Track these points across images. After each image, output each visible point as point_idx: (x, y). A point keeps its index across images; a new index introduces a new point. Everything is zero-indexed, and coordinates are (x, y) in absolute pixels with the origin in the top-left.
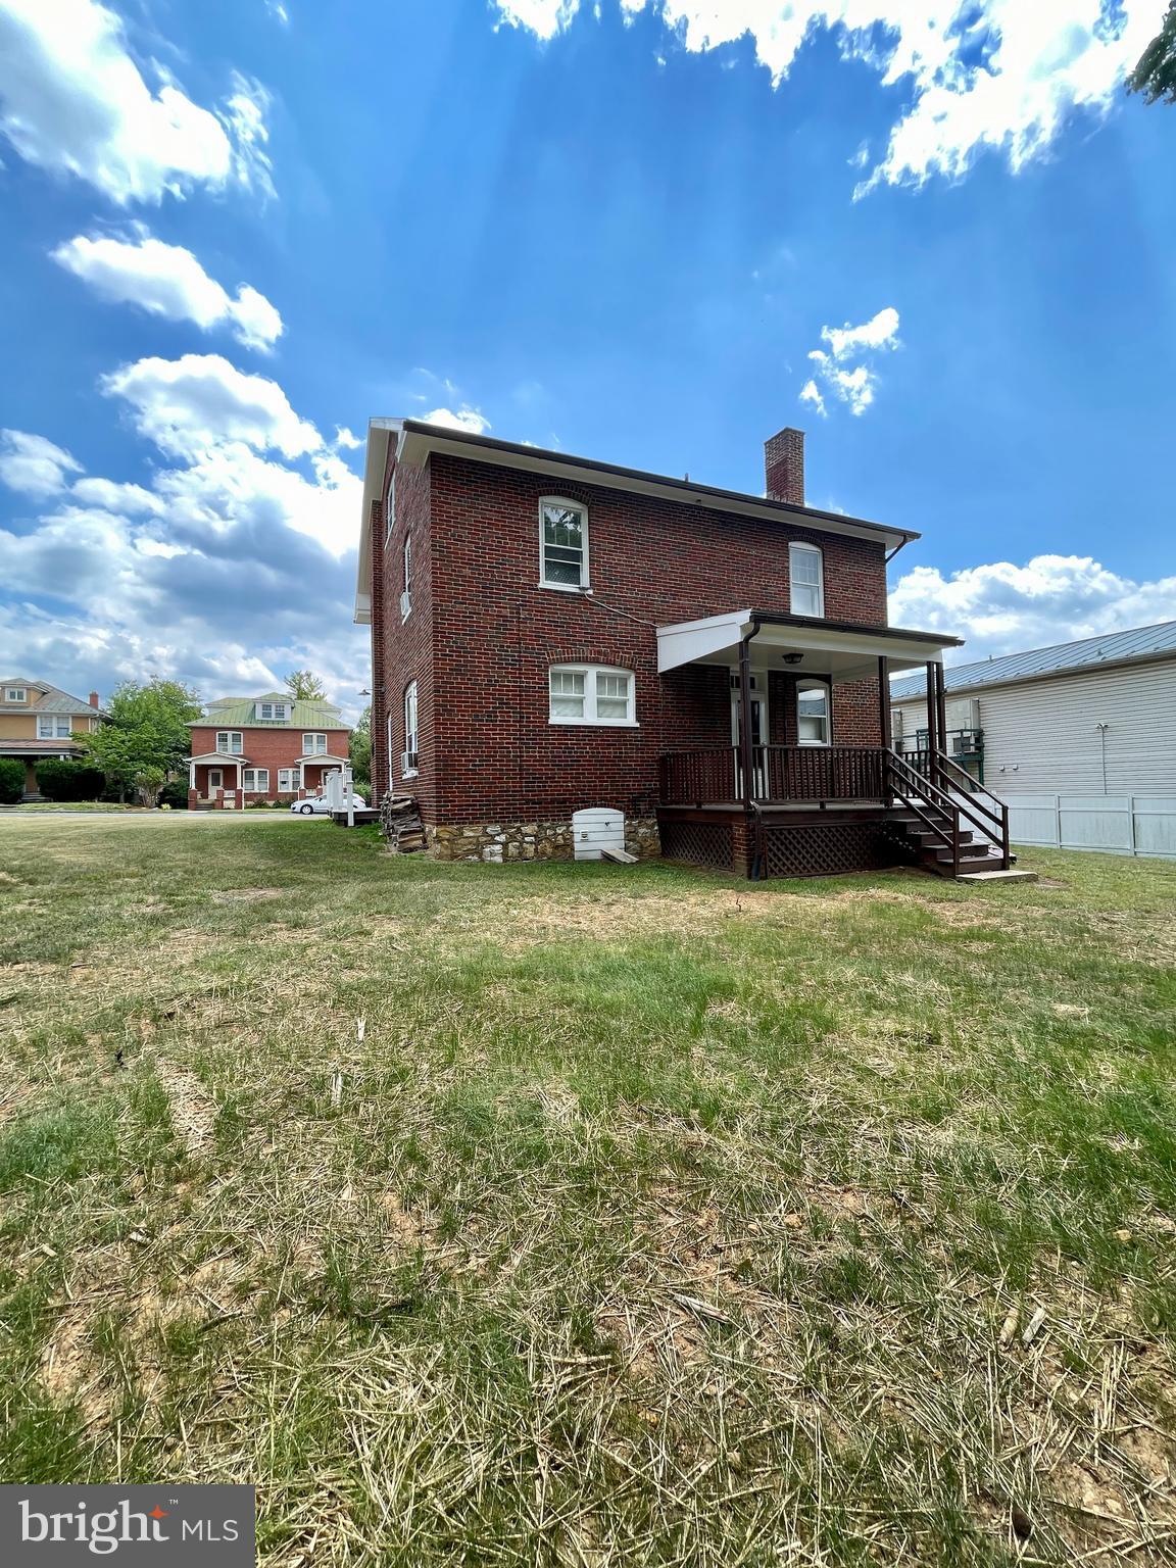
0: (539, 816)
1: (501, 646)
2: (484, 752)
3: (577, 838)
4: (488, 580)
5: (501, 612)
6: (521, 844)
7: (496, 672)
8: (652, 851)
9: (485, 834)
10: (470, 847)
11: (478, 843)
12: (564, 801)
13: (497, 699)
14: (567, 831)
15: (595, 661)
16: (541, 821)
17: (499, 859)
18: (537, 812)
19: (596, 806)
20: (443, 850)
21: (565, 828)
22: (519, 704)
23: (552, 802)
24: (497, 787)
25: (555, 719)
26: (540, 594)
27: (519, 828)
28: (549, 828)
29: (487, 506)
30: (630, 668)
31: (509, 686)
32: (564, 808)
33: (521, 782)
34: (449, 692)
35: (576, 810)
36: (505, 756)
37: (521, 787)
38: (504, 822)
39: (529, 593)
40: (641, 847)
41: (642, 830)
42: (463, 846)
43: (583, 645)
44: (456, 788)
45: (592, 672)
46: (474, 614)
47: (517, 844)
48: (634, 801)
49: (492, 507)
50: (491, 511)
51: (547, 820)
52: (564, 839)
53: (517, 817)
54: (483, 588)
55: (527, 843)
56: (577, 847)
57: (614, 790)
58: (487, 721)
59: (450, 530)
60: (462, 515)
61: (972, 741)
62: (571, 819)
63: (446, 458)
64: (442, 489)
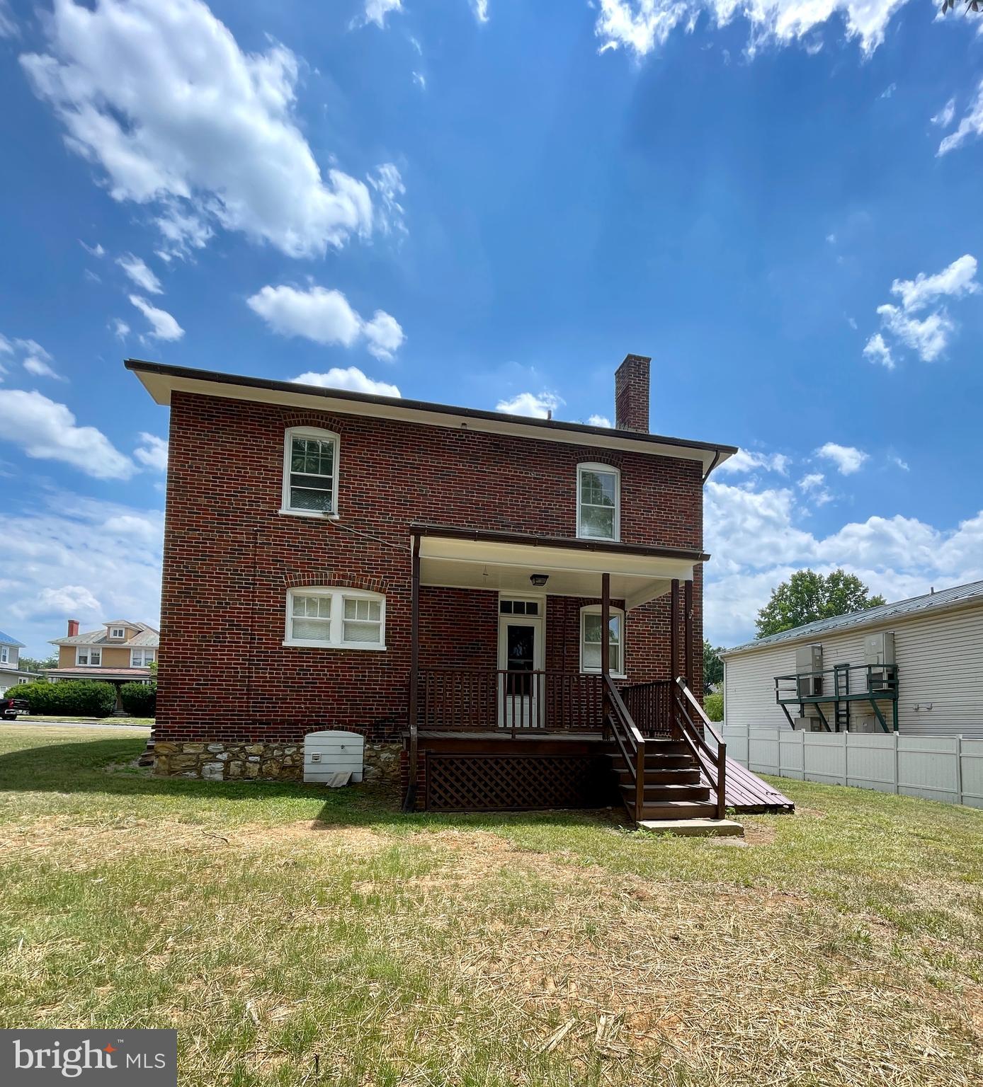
0: (266, 736)
1: (234, 570)
2: (210, 672)
3: (308, 759)
4: (225, 507)
5: (236, 538)
6: (244, 762)
7: (228, 595)
8: (395, 776)
9: (207, 752)
10: (188, 763)
11: (198, 760)
12: (297, 722)
13: (227, 621)
14: (298, 752)
15: (340, 584)
16: (269, 741)
17: (219, 777)
18: (265, 732)
19: (332, 728)
20: (160, 765)
21: (295, 749)
22: (251, 626)
23: (282, 722)
24: (222, 706)
25: (289, 642)
26: (280, 520)
27: (242, 748)
28: (276, 748)
29: (229, 438)
30: (380, 591)
31: (241, 609)
32: (297, 729)
33: (248, 702)
34: (176, 614)
35: (309, 732)
36: (233, 677)
37: (248, 707)
38: (228, 740)
39: (268, 519)
40: (383, 772)
41: (384, 756)
42: (180, 762)
43: (326, 569)
44: (178, 705)
45: (337, 596)
46: (208, 539)
47: (240, 763)
48: (376, 725)
49: (233, 439)
50: (233, 443)
51: (275, 741)
52: (293, 760)
53: (243, 736)
54: (218, 515)
55: (250, 762)
56: (307, 768)
57: (354, 713)
58: (214, 641)
59: (188, 462)
60: (201, 447)
61: (885, 677)
62: (303, 741)
63: (188, 395)
64: (182, 424)
